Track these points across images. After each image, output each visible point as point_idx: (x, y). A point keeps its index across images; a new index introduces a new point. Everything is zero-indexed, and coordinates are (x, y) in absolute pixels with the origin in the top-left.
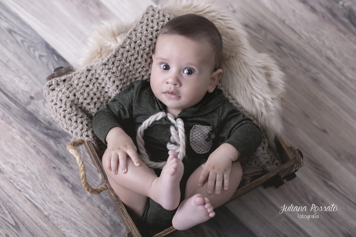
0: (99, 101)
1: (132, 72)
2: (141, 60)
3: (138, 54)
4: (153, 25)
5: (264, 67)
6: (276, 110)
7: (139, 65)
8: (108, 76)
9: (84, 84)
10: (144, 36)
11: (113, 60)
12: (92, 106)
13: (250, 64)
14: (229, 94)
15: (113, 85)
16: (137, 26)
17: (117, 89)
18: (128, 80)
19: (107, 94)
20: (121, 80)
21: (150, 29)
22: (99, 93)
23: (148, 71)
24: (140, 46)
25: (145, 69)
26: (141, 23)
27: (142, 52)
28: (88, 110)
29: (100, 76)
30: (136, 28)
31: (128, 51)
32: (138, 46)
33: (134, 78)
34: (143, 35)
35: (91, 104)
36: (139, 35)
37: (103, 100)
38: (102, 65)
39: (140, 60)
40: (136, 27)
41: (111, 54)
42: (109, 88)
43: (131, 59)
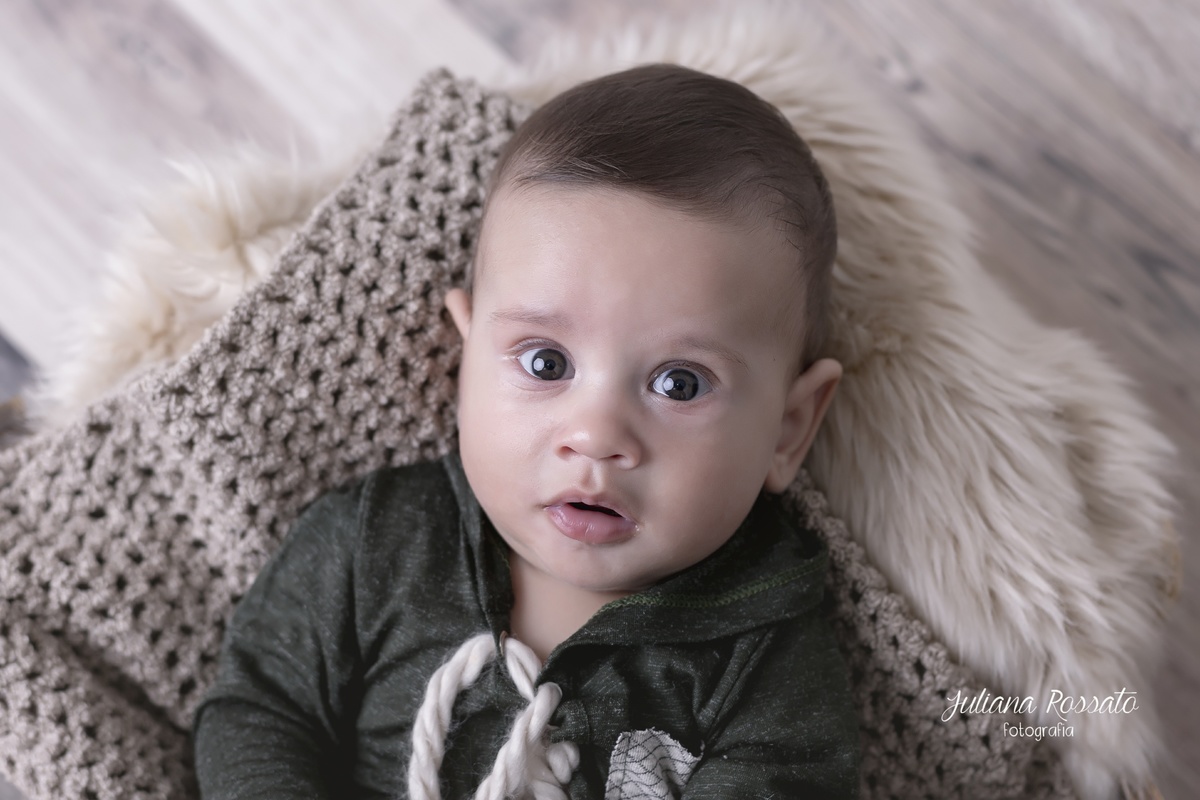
0: (155, 596)
1: (331, 430)
2: (376, 369)
3: (360, 332)
4: (452, 176)
5: (1060, 411)
6: (1126, 649)
7: (366, 396)
8: (201, 452)
9: (81, 503)
10: (394, 233)
11: (221, 368)
12: (121, 622)
13: (982, 395)
14: (869, 560)
15: (229, 503)
16: (360, 181)
17: (253, 523)
18: (307, 474)
19: (201, 553)
20: (269, 476)
21: (429, 199)
22: (160, 550)
23: (419, 425)
24: (371, 288)
25: (397, 414)
26: (384, 163)
27: (380, 323)
28: (102, 642)
29: (159, 458)
30: (353, 191)
31: (306, 319)
32: (358, 288)
33: (338, 465)
34: (389, 232)
35: (118, 611)
36: (369, 230)
37: (181, 589)
38: (163, 394)
39: (368, 364)
40: (356, 185)
41: (207, 337)
42: (208, 522)
43: (322, 359)
